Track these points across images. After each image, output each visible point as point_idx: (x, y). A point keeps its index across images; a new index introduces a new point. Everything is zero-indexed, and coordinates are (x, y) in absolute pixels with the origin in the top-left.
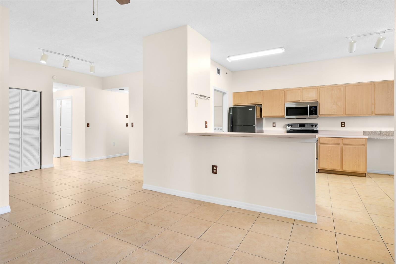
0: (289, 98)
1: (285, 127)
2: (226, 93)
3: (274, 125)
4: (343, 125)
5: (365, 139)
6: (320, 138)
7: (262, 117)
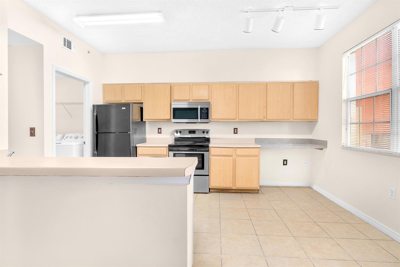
0: (176, 96)
1: (172, 134)
2: (88, 83)
3: (160, 132)
4: (236, 131)
5: (258, 149)
6: (212, 149)
7: (144, 120)
